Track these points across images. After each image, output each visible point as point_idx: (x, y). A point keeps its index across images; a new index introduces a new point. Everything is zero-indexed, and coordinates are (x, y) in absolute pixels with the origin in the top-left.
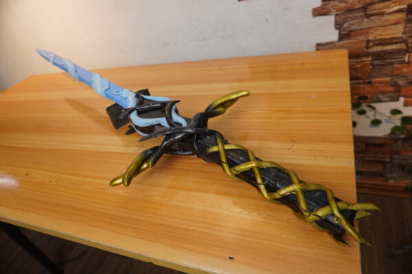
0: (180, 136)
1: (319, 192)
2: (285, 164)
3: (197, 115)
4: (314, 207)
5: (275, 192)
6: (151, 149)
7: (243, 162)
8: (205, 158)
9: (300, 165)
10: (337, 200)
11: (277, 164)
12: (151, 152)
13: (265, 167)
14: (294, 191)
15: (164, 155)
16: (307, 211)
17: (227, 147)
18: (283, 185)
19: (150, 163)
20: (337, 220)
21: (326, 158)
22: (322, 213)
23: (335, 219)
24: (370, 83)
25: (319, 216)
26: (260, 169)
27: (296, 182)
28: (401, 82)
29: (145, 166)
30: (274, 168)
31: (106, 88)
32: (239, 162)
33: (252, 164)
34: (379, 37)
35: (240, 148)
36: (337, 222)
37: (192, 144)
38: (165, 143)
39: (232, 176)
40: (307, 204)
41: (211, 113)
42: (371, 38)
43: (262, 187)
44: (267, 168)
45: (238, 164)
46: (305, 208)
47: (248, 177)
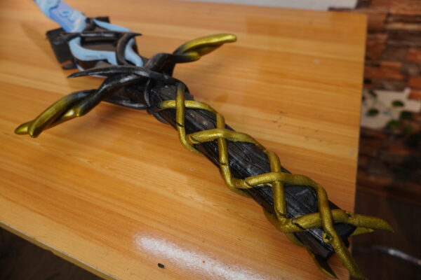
0: (127, 79)
1: (307, 190)
2: (264, 141)
3: (158, 55)
4: (297, 211)
5: (243, 178)
6: (85, 92)
7: (206, 128)
8: (158, 115)
9: (286, 145)
10: (332, 206)
11: (253, 139)
12: (83, 95)
13: (235, 140)
14: (271, 183)
15: (103, 102)
16: (284, 216)
17: (188, 104)
18: (256, 171)
19: (79, 109)
20: (327, 238)
21: (321, 141)
22: (305, 222)
23: (325, 235)
24: (378, 66)
25: (301, 227)
26: (228, 142)
27: (277, 170)
28: (412, 71)
29: (71, 113)
30: (248, 143)
31: (53, 5)
32: (201, 127)
33: (219, 134)
34: (402, 12)
35: (207, 108)
36: (326, 241)
37: (142, 92)
38: (105, 87)
39: (188, 146)
40: (286, 205)
41: (180, 56)
42: (393, 11)
43: (226, 169)
44: (239, 142)
45: (199, 130)
46: (281, 211)
47: (209, 150)
